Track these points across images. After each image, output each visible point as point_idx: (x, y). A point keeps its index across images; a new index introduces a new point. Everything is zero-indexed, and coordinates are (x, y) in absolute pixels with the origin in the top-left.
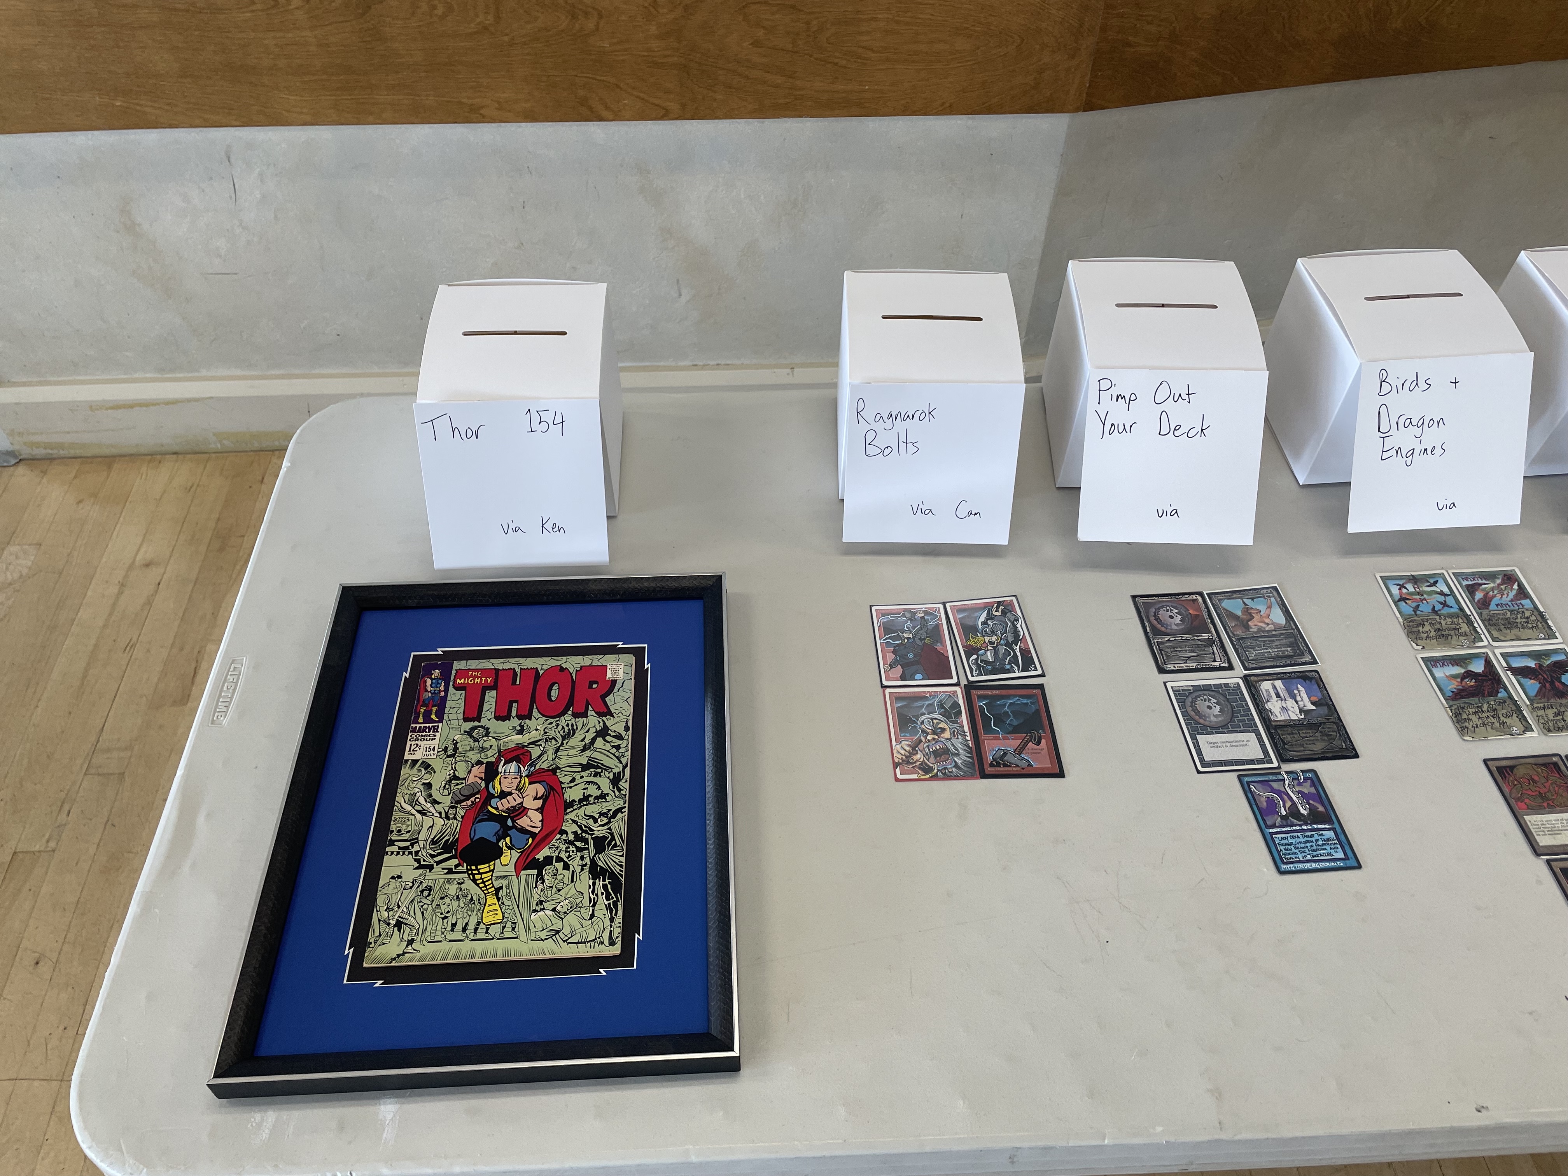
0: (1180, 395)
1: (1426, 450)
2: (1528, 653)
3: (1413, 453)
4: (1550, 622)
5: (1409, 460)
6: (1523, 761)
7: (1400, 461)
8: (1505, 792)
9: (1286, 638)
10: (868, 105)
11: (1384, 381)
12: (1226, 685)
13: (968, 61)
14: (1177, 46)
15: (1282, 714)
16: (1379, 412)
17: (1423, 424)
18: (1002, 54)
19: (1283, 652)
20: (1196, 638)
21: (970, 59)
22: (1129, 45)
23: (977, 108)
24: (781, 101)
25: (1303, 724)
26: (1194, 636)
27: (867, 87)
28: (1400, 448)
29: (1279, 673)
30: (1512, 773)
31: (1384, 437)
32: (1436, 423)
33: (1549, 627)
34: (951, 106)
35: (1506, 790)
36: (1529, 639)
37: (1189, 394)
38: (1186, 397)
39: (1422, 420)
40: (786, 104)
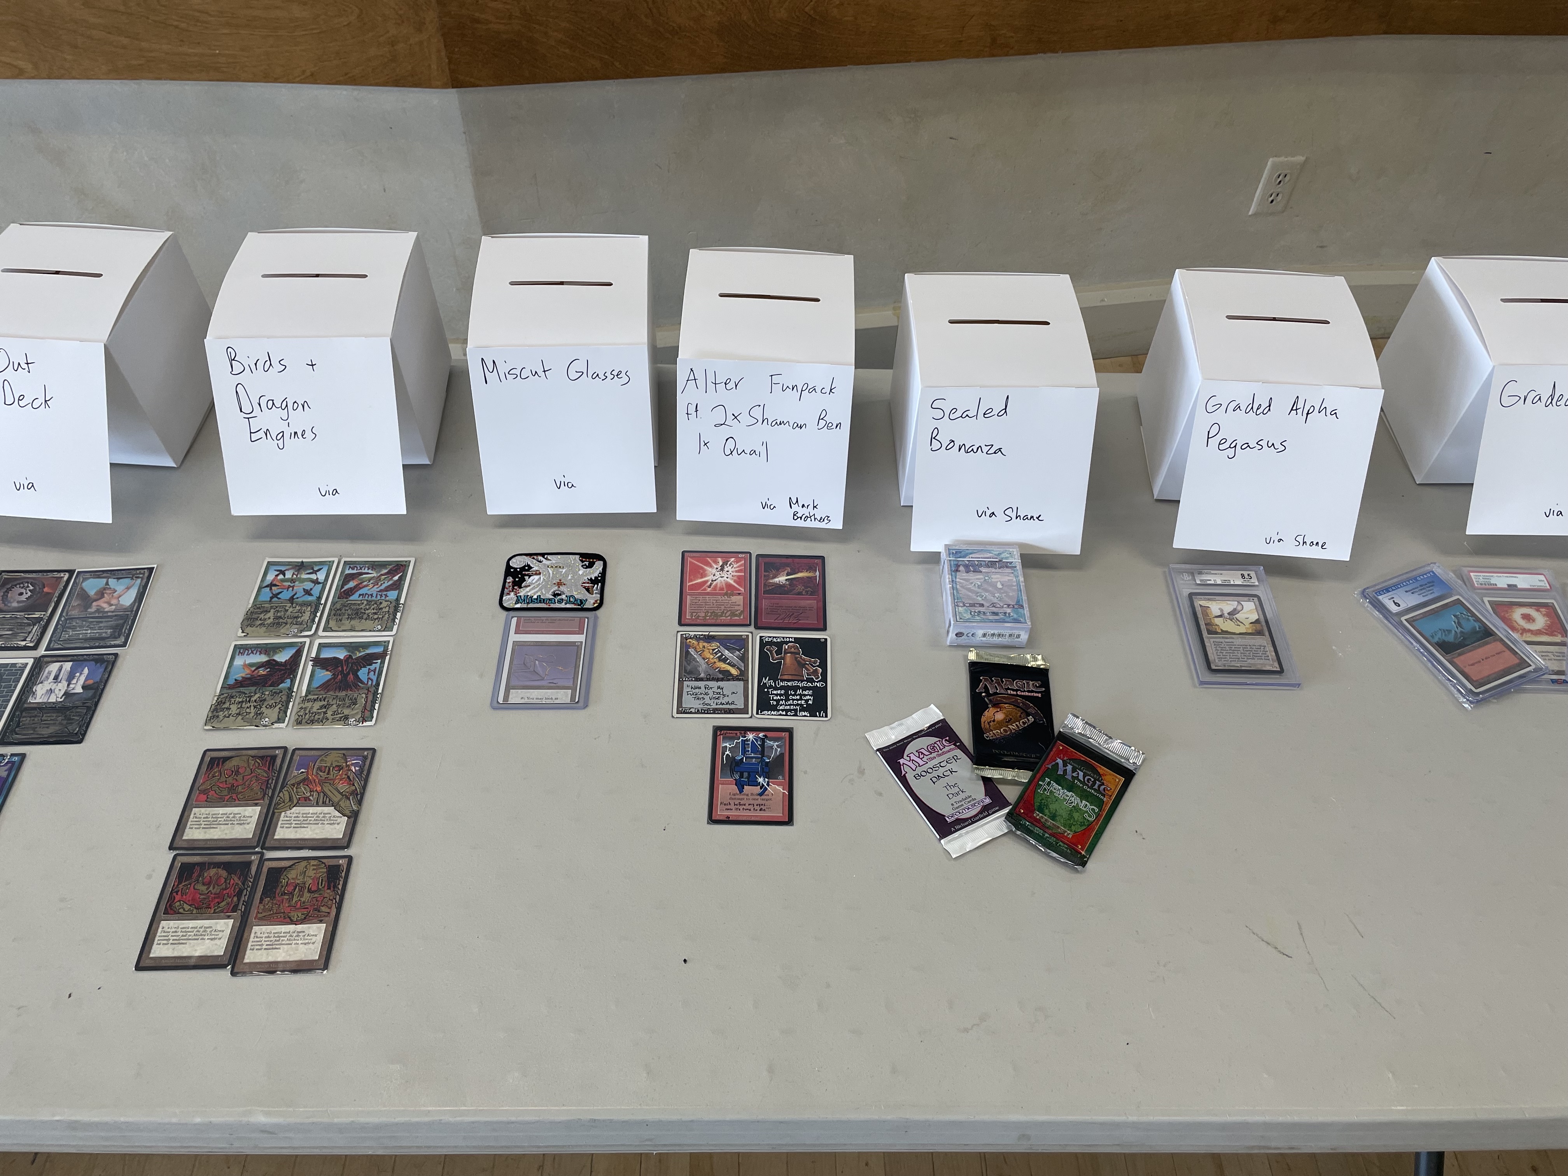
0: (19, 364)
1: (295, 433)
2: (349, 644)
3: (283, 436)
4: (399, 615)
5: (280, 443)
6: (244, 752)
7: (271, 444)
8: (197, 782)
9: (115, 620)
10: (225, 69)
11: (233, 360)
12: (14, 665)
13: (313, 29)
14: (534, 26)
15: (43, 697)
16: (237, 392)
17: (287, 406)
18: (345, 24)
19: (100, 634)
20: (26, 616)
21: (314, 27)
22: (477, 21)
23: (341, 78)
24: (134, 62)
25: (55, 707)
26: (25, 614)
27: (217, 52)
28: (267, 430)
29: (76, 655)
30: (223, 764)
31: (248, 418)
32: (300, 406)
33: (395, 617)
34: (312, 75)
35: (200, 781)
36: (362, 630)
37: (27, 364)
38: (25, 366)
39: (285, 402)
40: (139, 65)
